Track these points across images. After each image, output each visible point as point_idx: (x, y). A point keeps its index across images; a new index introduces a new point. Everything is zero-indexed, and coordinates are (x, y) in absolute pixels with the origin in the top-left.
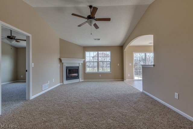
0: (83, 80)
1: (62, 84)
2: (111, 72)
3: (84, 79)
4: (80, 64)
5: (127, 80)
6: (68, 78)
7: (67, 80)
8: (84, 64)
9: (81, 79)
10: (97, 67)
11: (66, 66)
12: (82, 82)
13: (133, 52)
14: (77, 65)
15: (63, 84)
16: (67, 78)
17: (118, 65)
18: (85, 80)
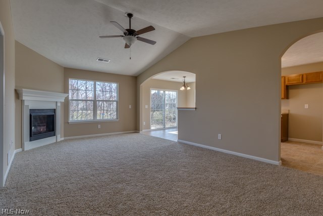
0: (63, 139)
1: (20, 150)
2: (118, 120)
3: (65, 136)
4: (59, 104)
5: (143, 131)
6: (33, 136)
7: (31, 140)
8: (66, 105)
9: (60, 137)
10: (94, 110)
11: (30, 108)
12: (61, 141)
13: (151, 89)
14: (53, 106)
15: (23, 150)
16: (31, 136)
17: (130, 107)
18: (67, 138)
